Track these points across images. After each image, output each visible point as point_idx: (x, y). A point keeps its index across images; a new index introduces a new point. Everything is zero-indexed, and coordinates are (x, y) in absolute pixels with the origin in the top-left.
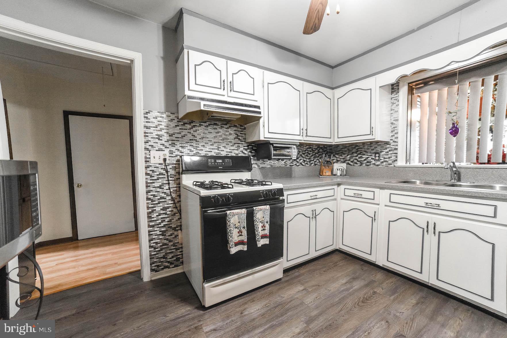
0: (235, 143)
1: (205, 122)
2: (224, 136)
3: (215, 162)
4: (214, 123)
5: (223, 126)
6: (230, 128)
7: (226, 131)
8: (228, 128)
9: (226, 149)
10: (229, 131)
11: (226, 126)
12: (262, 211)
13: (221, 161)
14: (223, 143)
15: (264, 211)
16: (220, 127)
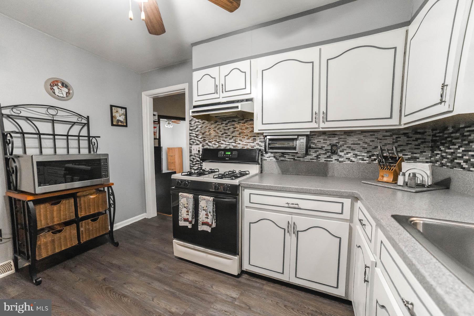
0: (251, 137)
1: (226, 121)
2: (241, 131)
3: (225, 154)
4: (233, 120)
5: (240, 121)
6: (246, 122)
7: (242, 126)
8: (244, 123)
9: (243, 142)
10: (246, 126)
11: (243, 121)
12: (205, 201)
13: (230, 153)
14: (240, 137)
15: (207, 201)
16: (237, 123)
